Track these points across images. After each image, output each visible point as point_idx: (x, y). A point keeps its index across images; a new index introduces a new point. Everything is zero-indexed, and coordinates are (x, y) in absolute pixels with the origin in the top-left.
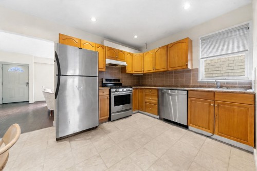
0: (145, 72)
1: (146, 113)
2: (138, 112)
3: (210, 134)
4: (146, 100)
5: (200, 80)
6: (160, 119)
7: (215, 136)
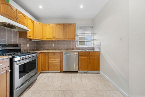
0: (45, 39)
1: (49, 71)
2: (41, 73)
3: (86, 72)
4: (49, 61)
5: (77, 46)
6: (61, 72)
7: (89, 72)
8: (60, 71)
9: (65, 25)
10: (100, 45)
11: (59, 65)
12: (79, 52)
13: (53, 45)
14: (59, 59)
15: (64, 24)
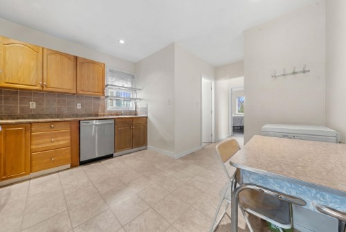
0: (2, 84)
4: (33, 147)
6: (72, 167)
8: (69, 166)
9: (79, 61)
10: (147, 108)
11: (69, 151)
12: (115, 119)
13: (33, 105)
14: (69, 137)
15: (76, 58)
